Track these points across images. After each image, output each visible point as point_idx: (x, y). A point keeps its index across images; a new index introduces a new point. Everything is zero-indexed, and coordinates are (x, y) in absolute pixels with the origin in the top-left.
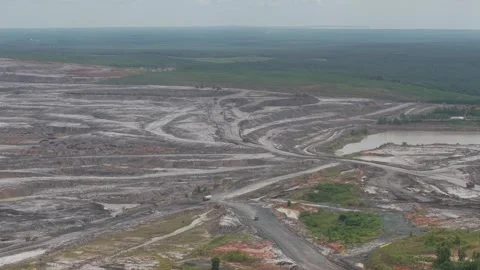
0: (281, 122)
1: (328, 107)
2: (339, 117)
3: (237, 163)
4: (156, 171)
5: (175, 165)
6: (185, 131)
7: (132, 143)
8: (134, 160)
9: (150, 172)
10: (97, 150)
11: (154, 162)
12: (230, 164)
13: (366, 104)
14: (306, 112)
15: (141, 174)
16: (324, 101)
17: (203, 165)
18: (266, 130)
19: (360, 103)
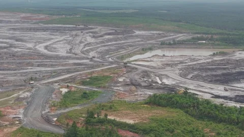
0: (110, 43)
1: (137, 36)
2: (142, 41)
3: (69, 65)
4: (27, 69)
5: (38, 66)
6: (55, 48)
7: (24, 54)
8: (20, 63)
9: (24, 69)
10: (5, 58)
11: (29, 64)
12: (65, 65)
13: (159, 34)
14: (125, 39)
15: (20, 70)
16: (138, 33)
17: (52, 66)
18: (98, 47)
19: (156, 34)
